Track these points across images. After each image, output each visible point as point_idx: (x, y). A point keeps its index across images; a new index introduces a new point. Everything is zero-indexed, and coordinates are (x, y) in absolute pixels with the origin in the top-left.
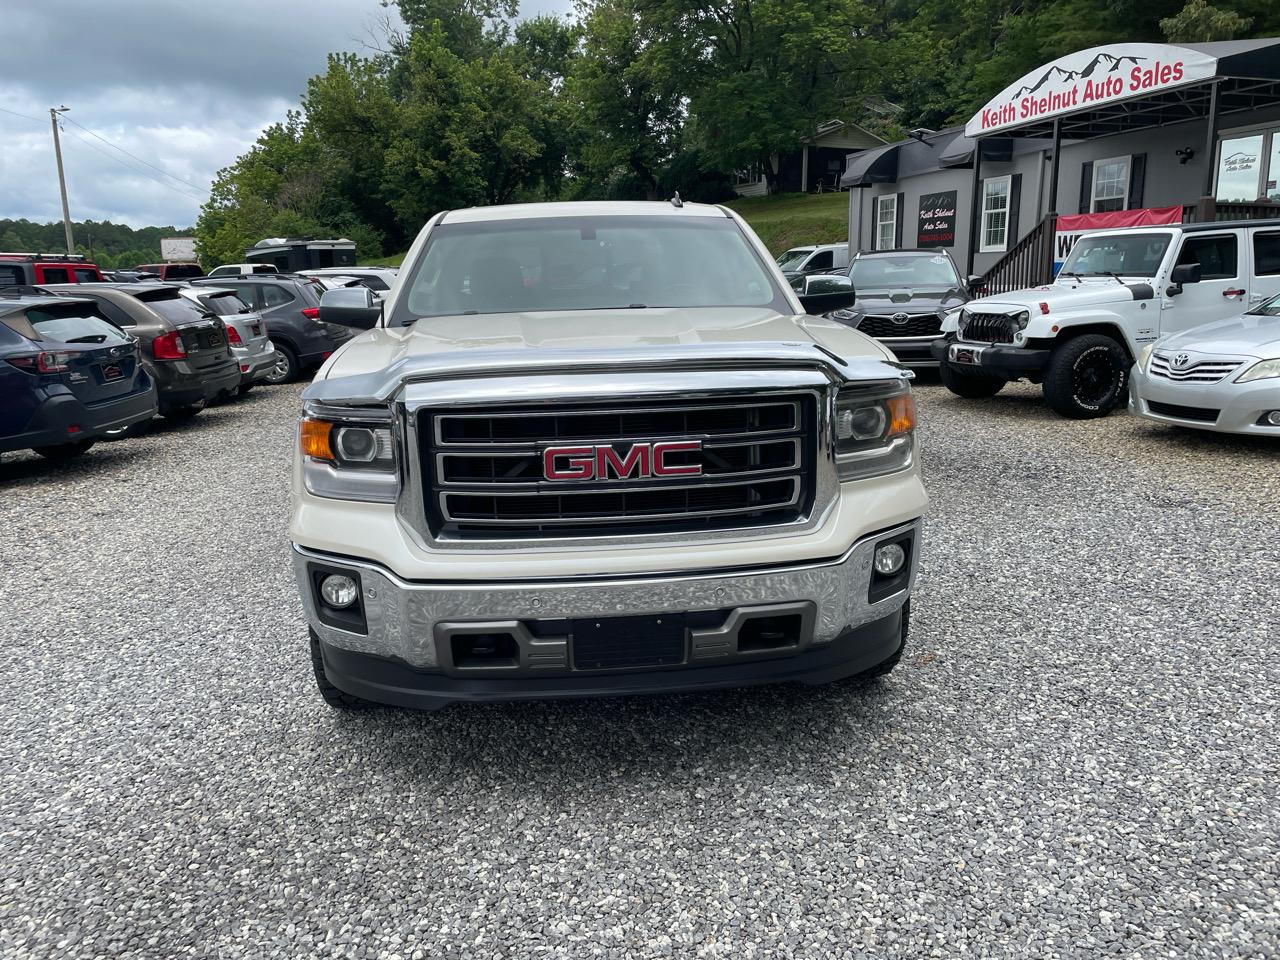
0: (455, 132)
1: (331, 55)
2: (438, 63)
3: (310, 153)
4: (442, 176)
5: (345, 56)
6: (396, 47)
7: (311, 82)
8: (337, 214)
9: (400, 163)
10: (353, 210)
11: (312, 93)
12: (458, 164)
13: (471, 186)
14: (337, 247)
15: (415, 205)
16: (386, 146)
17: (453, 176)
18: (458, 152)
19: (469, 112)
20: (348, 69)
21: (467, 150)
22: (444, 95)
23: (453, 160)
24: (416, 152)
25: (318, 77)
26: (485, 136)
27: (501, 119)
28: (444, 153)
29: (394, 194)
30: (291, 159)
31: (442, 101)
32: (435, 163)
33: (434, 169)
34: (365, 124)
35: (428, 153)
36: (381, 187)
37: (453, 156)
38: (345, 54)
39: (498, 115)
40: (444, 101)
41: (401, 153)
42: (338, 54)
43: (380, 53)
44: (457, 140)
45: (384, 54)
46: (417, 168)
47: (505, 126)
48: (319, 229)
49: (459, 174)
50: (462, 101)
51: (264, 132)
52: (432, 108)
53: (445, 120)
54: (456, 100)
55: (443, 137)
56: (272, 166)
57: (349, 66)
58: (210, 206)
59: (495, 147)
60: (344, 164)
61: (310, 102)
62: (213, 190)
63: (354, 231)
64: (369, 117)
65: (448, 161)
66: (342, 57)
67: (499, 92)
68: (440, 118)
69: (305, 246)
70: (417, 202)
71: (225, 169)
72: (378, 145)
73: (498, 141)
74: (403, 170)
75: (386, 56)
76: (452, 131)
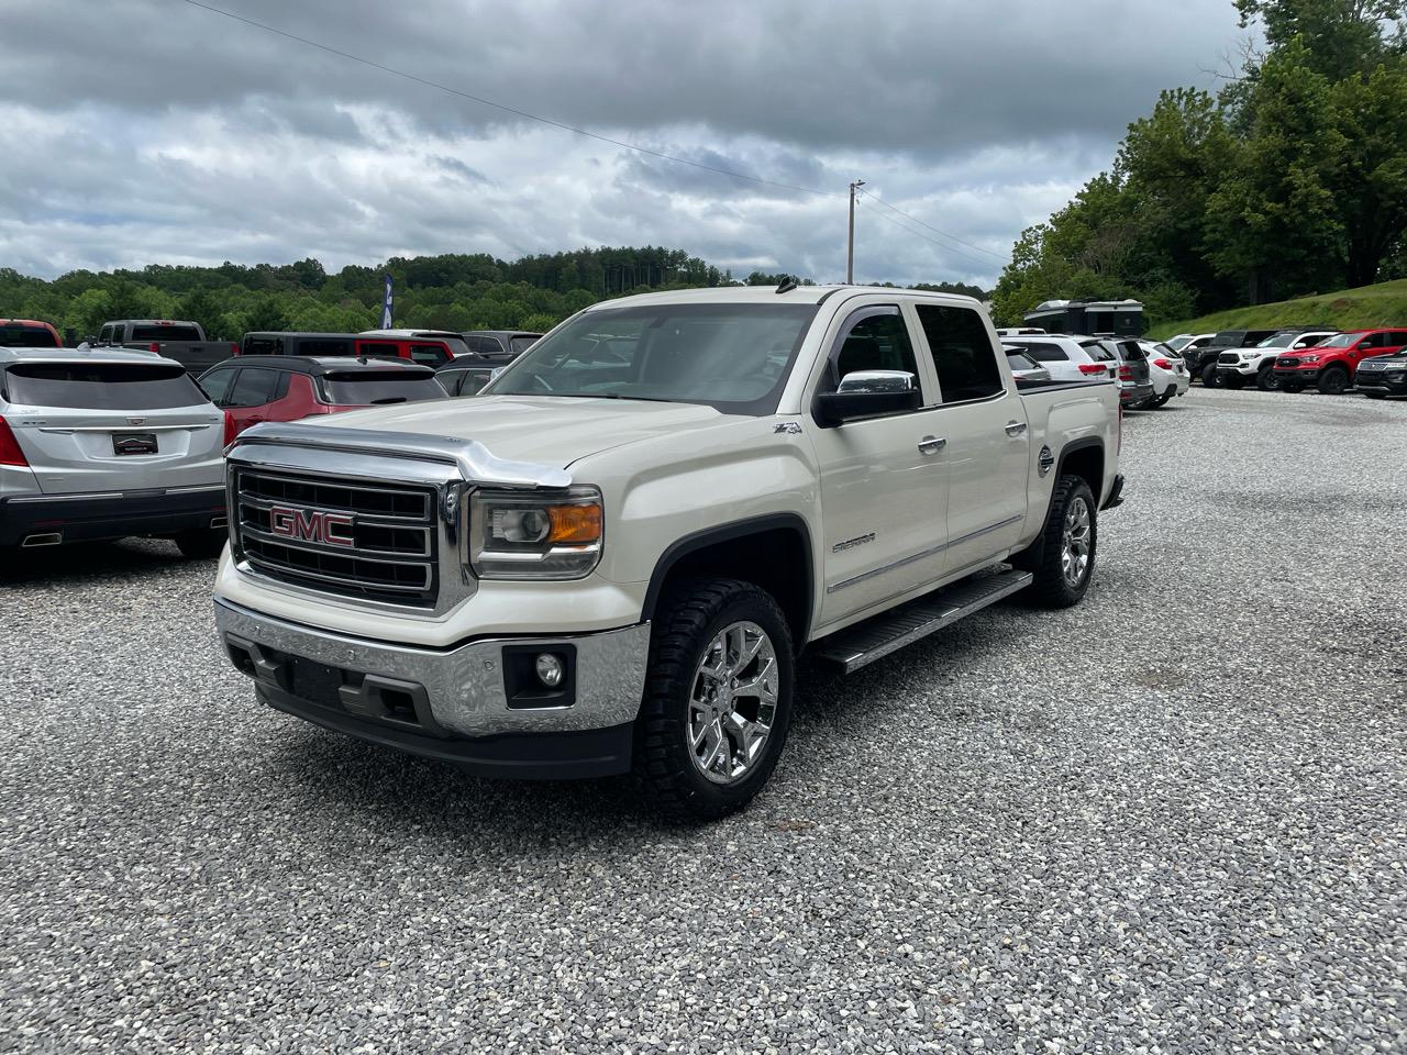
0: (1303, 167)
1: (1165, 92)
2: (1291, 86)
3: (1129, 205)
4: (1277, 221)
5: (1180, 93)
6: (1251, 72)
7: (1132, 127)
8: (1145, 271)
9: (1225, 210)
10: (1169, 266)
11: (1129, 139)
12: (1303, 206)
13: (1319, 231)
14: (1119, 309)
15: (1238, 257)
16: (1211, 190)
17: (1292, 221)
18: (1303, 191)
19: (1326, 142)
20: (1182, 106)
21: (1315, 187)
22: (1293, 123)
23: (1294, 201)
24: (1247, 195)
25: (1140, 120)
26: (1350, 168)
27: (1378, 146)
28: (1283, 194)
29: (1217, 246)
30: (1106, 213)
31: (1289, 130)
32: (1269, 206)
33: (1266, 213)
34: (1192, 169)
35: (1262, 195)
36: (1205, 238)
37: (1295, 196)
38: (1180, 90)
39: (1373, 141)
40: (1294, 131)
41: (1227, 198)
42: (1172, 92)
43: (1233, 81)
44: (1301, 177)
45: (1237, 82)
46: (1244, 214)
47: (1382, 154)
48: (1120, 289)
49: (1300, 218)
50: (1319, 127)
51: (1086, 185)
52: (1276, 140)
53: (1291, 154)
54: (1311, 127)
55: (1285, 174)
56: (1086, 222)
57: (1183, 102)
58: (1011, 268)
59: (1365, 182)
60: (1163, 214)
61: (1128, 148)
62: (1014, 251)
63: (1161, 290)
64: (1196, 160)
65: (1288, 203)
66: (1176, 94)
67: (1380, 111)
68: (1283, 152)
69: (1085, 308)
70: (1242, 254)
71: (1031, 229)
72: (1201, 190)
73: (1369, 172)
74: (1228, 217)
75: (1241, 84)
76: (1298, 166)
